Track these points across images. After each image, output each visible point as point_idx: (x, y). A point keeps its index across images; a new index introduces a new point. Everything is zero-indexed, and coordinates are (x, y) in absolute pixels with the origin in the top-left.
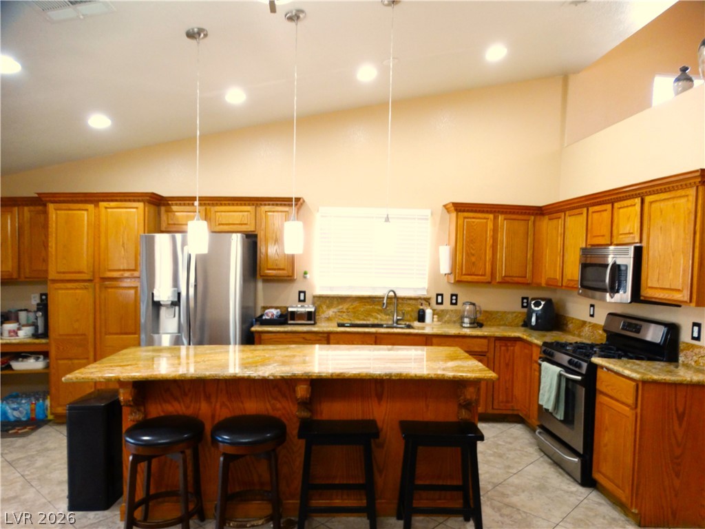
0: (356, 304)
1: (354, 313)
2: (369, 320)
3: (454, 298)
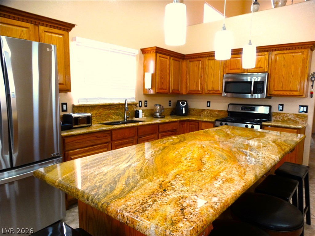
0: (101, 110)
1: (100, 116)
2: (108, 120)
3: (146, 103)
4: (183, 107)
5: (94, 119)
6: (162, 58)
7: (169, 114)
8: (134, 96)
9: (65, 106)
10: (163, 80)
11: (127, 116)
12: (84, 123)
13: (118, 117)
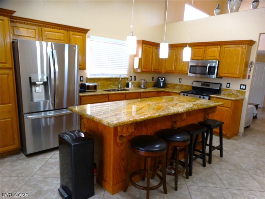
0: (104, 82)
1: (103, 85)
2: (108, 88)
3: (135, 78)
4: (161, 82)
5: (99, 87)
6: (147, 48)
7: (152, 86)
8: (127, 73)
9: (82, 78)
10: (147, 63)
11: (121, 86)
12: (92, 89)
13: (115, 86)
